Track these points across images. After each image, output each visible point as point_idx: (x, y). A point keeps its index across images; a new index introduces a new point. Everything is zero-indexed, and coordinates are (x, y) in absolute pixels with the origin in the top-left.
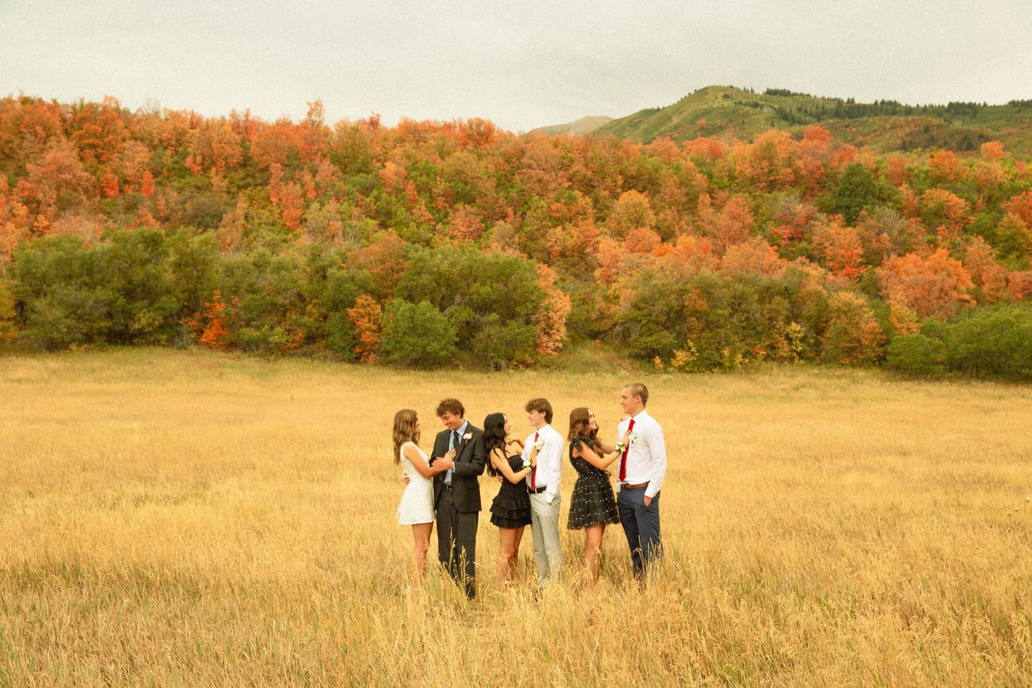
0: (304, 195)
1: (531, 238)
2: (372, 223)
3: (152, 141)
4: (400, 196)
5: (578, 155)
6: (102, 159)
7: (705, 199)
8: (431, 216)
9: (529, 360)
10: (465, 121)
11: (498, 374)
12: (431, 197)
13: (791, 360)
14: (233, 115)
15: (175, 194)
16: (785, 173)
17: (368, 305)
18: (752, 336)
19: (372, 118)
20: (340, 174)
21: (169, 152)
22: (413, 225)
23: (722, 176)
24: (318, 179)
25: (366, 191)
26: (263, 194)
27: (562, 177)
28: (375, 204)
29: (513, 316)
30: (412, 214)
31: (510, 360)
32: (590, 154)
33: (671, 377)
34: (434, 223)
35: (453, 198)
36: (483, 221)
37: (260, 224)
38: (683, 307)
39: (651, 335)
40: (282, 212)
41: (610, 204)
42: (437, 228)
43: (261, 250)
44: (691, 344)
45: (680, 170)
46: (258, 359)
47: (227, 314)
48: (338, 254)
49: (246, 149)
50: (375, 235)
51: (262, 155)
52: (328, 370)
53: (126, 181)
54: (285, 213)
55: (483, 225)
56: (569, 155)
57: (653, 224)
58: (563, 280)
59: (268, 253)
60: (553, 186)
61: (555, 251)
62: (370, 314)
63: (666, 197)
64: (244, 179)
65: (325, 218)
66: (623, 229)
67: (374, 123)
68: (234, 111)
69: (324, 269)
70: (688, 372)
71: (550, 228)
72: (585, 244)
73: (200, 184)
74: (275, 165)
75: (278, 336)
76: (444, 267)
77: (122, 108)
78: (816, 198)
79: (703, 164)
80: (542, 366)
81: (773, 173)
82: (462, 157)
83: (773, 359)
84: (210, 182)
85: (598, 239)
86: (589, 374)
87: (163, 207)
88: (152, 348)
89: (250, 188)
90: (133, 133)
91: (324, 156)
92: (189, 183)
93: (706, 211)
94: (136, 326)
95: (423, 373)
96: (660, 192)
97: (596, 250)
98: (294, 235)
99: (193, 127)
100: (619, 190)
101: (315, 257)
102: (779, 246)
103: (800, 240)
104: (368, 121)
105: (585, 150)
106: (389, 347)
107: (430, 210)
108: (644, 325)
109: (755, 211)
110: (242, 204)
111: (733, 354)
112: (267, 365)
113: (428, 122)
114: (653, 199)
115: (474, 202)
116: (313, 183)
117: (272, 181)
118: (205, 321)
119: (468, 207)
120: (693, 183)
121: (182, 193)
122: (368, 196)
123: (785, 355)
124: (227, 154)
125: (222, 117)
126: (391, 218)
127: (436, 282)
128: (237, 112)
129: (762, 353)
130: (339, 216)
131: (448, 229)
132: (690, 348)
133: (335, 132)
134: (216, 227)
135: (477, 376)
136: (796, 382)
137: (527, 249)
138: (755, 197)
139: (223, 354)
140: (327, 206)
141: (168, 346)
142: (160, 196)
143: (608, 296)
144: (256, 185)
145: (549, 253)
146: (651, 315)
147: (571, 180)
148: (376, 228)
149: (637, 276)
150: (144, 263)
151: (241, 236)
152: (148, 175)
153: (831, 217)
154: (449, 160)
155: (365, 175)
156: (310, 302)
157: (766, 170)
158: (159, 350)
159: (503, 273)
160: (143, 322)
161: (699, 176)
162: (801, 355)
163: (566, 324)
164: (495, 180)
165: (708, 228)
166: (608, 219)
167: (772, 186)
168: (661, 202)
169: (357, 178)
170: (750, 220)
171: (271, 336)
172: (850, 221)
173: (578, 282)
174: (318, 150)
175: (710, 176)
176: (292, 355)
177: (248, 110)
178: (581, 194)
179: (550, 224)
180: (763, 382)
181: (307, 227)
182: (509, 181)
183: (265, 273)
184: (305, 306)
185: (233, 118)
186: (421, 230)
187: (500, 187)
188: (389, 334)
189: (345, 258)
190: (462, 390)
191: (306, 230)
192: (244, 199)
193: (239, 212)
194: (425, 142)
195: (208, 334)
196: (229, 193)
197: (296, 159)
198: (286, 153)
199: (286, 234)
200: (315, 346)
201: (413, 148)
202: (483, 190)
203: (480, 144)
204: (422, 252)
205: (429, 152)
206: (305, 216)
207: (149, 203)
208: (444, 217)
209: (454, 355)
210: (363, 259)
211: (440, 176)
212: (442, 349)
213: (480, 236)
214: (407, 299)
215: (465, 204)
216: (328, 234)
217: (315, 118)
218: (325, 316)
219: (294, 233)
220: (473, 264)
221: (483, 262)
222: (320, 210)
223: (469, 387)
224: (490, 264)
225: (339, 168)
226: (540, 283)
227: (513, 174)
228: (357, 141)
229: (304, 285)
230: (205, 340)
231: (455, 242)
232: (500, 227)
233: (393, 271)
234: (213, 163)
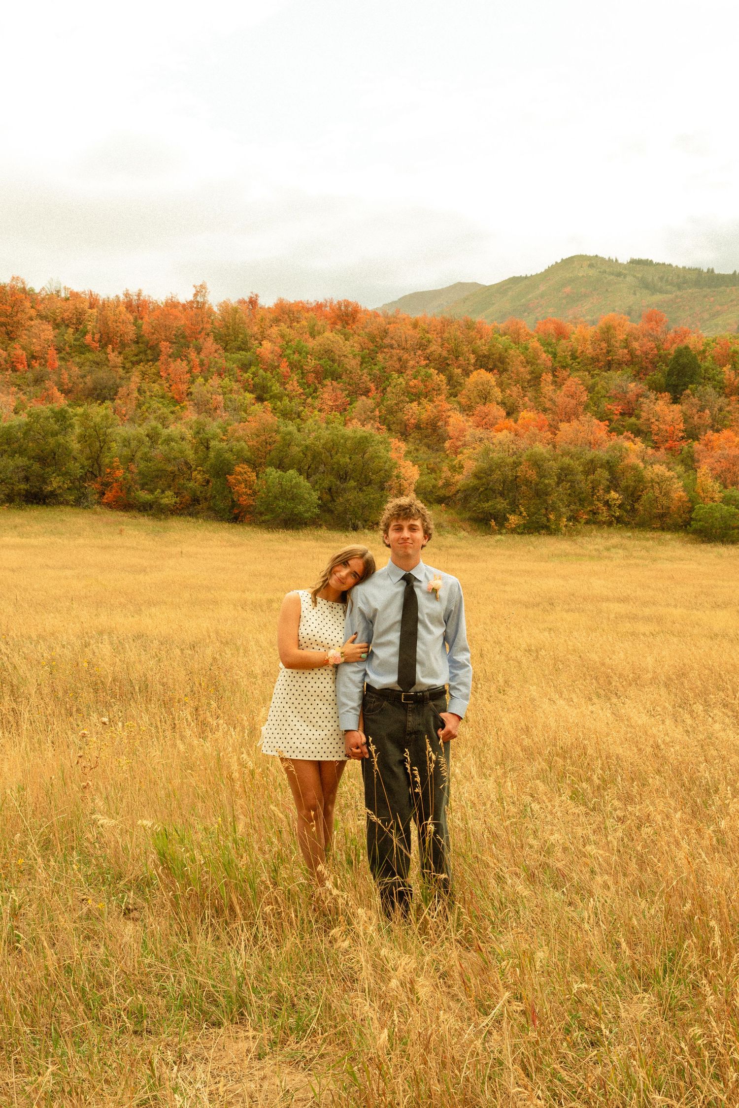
0: (190, 371)
1: (391, 411)
2: (250, 396)
3: (55, 320)
4: (274, 372)
5: (435, 336)
6: (11, 335)
7: (549, 377)
8: (302, 391)
10: (335, 302)
11: (354, 534)
12: (302, 373)
13: (610, 524)
14: (127, 295)
15: (77, 369)
16: (622, 353)
17: (245, 473)
18: (575, 503)
19: (251, 298)
20: (221, 351)
21: (71, 330)
22: (286, 400)
23: (565, 355)
24: (202, 356)
26: (153, 370)
27: (419, 356)
28: (253, 379)
29: (369, 482)
30: (286, 389)
31: (366, 521)
32: (446, 335)
33: (503, 538)
34: (305, 397)
35: (322, 375)
36: (348, 395)
37: (151, 396)
38: (516, 477)
39: (487, 501)
40: (171, 386)
41: (462, 381)
42: (307, 401)
43: (154, 423)
44: (522, 509)
45: (527, 350)
46: (151, 518)
47: (124, 479)
48: (219, 428)
49: (139, 327)
50: (253, 407)
51: (153, 334)
52: (211, 528)
53: (34, 357)
54: (173, 387)
55: (348, 399)
56: (428, 335)
57: (500, 400)
58: (417, 450)
59: (160, 426)
60: (412, 363)
61: (411, 423)
62: (246, 481)
63: (512, 375)
64: (137, 356)
65: (208, 392)
66: (473, 404)
67: (253, 302)
68: (127, 290)
69: (208, 440)
70: (519, 534)
71: (408, 402)
72: (438, 418)
73: (98, 360)
74: (165, 343)
75: (168, 499)
76: (310, 441)
77: (27, 288)
78: (648, 377)
79: (549, 345)
81: (611, 354)
82: (330, 337)
83: (594, 523)
84: (107, 358)
85: (449, 414)
87: (66, 381)
88: (62, 507)
89: (142, 364)
90: (38, 311)
91: (208, 335)
92: (88, 360)
93: (547, 388)
94: (49, 489)
95: (290, 532)
96: (507, 370)
97: (447, 423)
98: (181, 408)
99: (92, 306)
100: (472, 368)
101: (199, 430)
102: (610, 420)
103: (630, 415)
104: (248, 300)
105: (442, 332)
106: (262, 509)
107: (301, 385)
108: (482, 492)
109: (591, 389)
110: (135, 379)
111: (559, 517)
112: (159, 523)
113: (301, 302)
114: (500, 377)
115: (340, 378)
116: (198, 360)
117: (162, 358)
118: (107, 485)
119: (334, 383)
120: (539, 361)
121: (83, 368)
122: (246, 372)
123: (603, 519)
124: (122, 332)
125: (117, 296)
126: (266, 392)
127: (304, 454)
128: (130, 292)
129: (584, 517)
130: (220, 390)
131: (317, 403)
132: (521, 513)
133: (218, 312)
134: (113, 400)
136: (609, 543)
137: (387, 421)
138: (593, 376)
139: (122, 513)
140: (210, 381)
141: (75, 506)
143: (455, 466)
144: (148, 361)
145: (406, 426)
146: (488, 484)
147: (428, 359)
148: (253, 401)
149: (480, 449)
150: (55, 434)
151: (135, 407)
152: (52, 352)
153: (659, 395)
154: (319, 339)
155: (244, 353)
156: (196, 470)
157: (605, 351)
158: (68, 509)
159: (362, 444)
160: (55, 485)
161: (544, 355)
162: (619, 520)
163: (415, 491)
164: (360, 358)
165: (548, 405)
166: (459, 396)
167: (609, 366)
168: (508, 379)
169: (236, 356)
170: (585, 398)
171: (162, 498)
172: (675, 401)
173: (430, 452)
174: (202, 329)
175: (555, 355)
176: (180, 515)
178: (436, 372)
180: (582, 543)
181: (193, 400)
182: (373, 359)
183: (157, 444)
184: (191, 473)
185: (126, 297)
186: (293, 404)
187: (364, 365)
188: (262, 498)
189: (225, 431)
190: (321, 547)
191: (192, 403)
192: (137, 373)
193: (133, 386)
194: (298, 322)
195: (109, 495)
196: (124, 368)
197: (183, 338)
198: (174, 332)
199: (175, 406)
200: (199, 507)
201: (288, 328)
202: (348, 367)
203: (348, 324)
204: (292, 428)
205: (301, 332)
206: (190, 390)
207: (54, 377)
208: (314, 392)
209: (318, 516)
210: (241, 433)
211: (311, 355)
212: (306, 511)
213: (345, 410)
214: (279, 468)
215: (332, 380)
216: (211, 406)
217: (199, 299)
218: (208, 482)
219: (182, 405)
220: (335, 438)
221: (343, 437)
222: (205, 385)
223: (329, 544)
224: (349, 438)
225: (221, 346)
226: (392, 455)
227: (377, 353)
228: (237, 321)
229: (191, 455)
230: (106, 501)
231: (323, 415)
232: (363, 402)
233: (266, 443)
234: (110, 341)
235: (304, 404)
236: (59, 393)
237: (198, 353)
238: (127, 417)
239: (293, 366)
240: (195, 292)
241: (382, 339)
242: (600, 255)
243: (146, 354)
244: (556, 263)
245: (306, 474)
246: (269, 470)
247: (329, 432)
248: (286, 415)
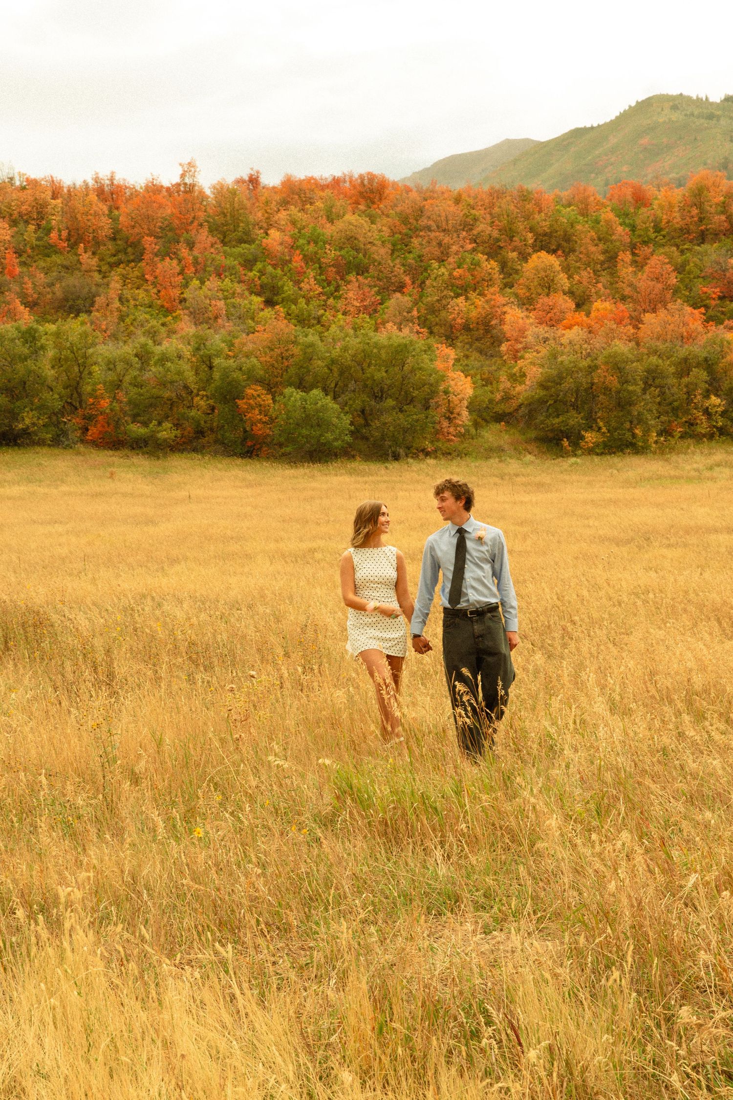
0: (181, 273)
1: (433, 310)
2: (258, 300)
3: (11, 215)
4: (286, 269)
5: (482, 212)
7: (627, 257)
8: (320, 290)
9: (430, 448)
10: (356, 176)
11: (396, 465)
12: (320, 268)
13: (711, 437)
14: (96, 180)
15: (42, 275)
16: (718, 221)
17: (259, 396)
18: (667, 413)
19: (251, 175)
20: (219, 246)
21: (32, 228)
22: (302, 302)
23: (647, 228)
24: (196, 252)
25: (249, 264)
26: (137, 273)
27: (464, 238)
28: (259, 278)
29: (411, 400)
30: (300, 289)
31: (409, 448)
32: (496, 210)
33: (578, 460)
34: (324, 298)
35: (344, 268)
36: (378, 293)
37: (136, 306)
38: (593, 384)
39: (558, 416)
40: (159, 291)
41: (519, 267)
42: (328, 303)
43: (143, 340)
44: (601, 424)
45: (598, 223)
46: (147, 456)
47: (111, 410)
48: (224, 342)
49: (115, 220)
50: (261, 314)
51: (133, 227)
52: (220, 466)
54: (162, 294)
55: (379, 298)
56: (474, 212)
57: (566, 289)
58: (467, 357)
59: (150, 342)
60: (454, 248)
61: (458, 324)
62: (260, 405)
63: (581, 256)
64: (114, 256)
65: (206, 297)
66: (533, 296)
67: (254, 181)
68: (97, 174)
69: (210, 357)
70: (597, 454)
71: (452, 298)
72: (491, 315)
73: (68, 263)
74: (149, 238)
75: (166, 432)
76: (336, 352)
79: (627, 215)
80: (443, 454)
81: (704, 222)
82: (353, 221)
83: (691, 437)
84: (79, 260)
85: (504, 310)
86: (492, 461)
87: (31, 291)
88: (38, 449)
89: (122, 266)
91: (201, 225)
92: (56, 264)
93: (626, 271)
94: (21, 426)
95: (318, 466)
96: (574, 251)
97: (502, 322)
98: (174, 318)
99: (54, 197)
100: (530, 250)
101: (200, 344)
102: (707, 307)
104: (247, 179)
105: (492, 205)
106: (282, 440)
107: (319, 282)
108: (550, 405)
109: (680, 269)
110: (115, 283)
111: (647, 432)
112: (157, 463)
113: (312, 178)
114: (566, 259)
116: (191, 258)
117: (146, 257)
118: (90, 418)
119: (360, 278)
120: (614, 237)
121: (49, 274)
122: (251, 270)
123: (703, 431)
124: (94, 227)
125: (84, 181)
126: (277, 294)
127: (329, 368)
128: (101, 176)
129: (679, 430)
130: (220, 294)
131: (340, 304)
132: (600, 428)
133: (212, 196)
134: (89, 312)
135: (374, 467)
136: (711, 461)
137: (428, 322)
138: (682, 252)
139: (111, 453)
140: (207, 283)
141: (53, 446)
142: (26, 279)
143: (515, 374)
144: (129, 262)
145: (451, 327)
146: (558, 395)
147: (475, 242)
148: (262, 306)
149: (544, 351)
150: (23, 359)
151: (117, 321)
152: (10, 256)
154: (340, 225)
155: (247, 246)
156: (198, 395)
157: (696, 219)
158: (45, 450)
159: (400, 353)
160: (27, 421)
161: (620, 229)
162: (722, 431)
163: (467, 407)
164: (390, 246)
165: (627, 291)
166: (516, 286)
167: (702, 238)
168: (577, 262)
169: (237, 250)
170: (673, 280)
171: (158, 432)
173: (482, 358)
174: (194, 218)
175: (633, 228)
176: (182, 451)
177: (113, 173)
178: (486, 257)
179: (452, 294)
180: (677, 462)
181: (188, 308)
182: (406, 246)
183: (148, 365)
184: (192, 399)
185: (96, 182)
186: (311, 307)
187: (396, 253)
188: (281, 426)
189: (231, 345)
190: (358, 482)
191: (186, 312)
192: (117, 278)
193: (113, 294)
194: (311, 204)
195: (93, 431)
196: (100, 271)
197: (170, 230)
198: (159, 224)
199: (165, 316)
200: (204, 441)
201: (299, 211)
202: (376, 257)
203: (373, 203)
204: (312, 337)
205: (316, 216)
206: (185, 295)
207: (15, 287)
208: (336, 291)
209: (350, 445)
210: (250, 347)
211: (330, 244)
212: (336, 439)
213: (375, 311)
214: (299, 388)
215: (358, 274)
216: (210, 315)
217: (188, 181)
218: (213, 409)
219: (174, 315)
220: (366, 347)
221: (376, 345)
222: (201, 288)
223: (366, 479)
224: (384, 347)
225: (219, 238)
226: (439, 365)
227: (411, 237)
228: (236, 205)
229: (190, 377)
230: (90, 438)
231: (349, 318)
232: (397, 300)
233: (282, 358)
234: (80, 239)
235: (325, 306)
236: (22, 307)
237: (191, 249)
238: (109, 332)
239: (308, 259)
240: (181, 172)
241: (417, 220)
242: (685, 93)
243: (126, 253)
244: (630, 107)
245: (332, 394)
246: (288, 391)
247: (358, 340)
248: (303, 321)
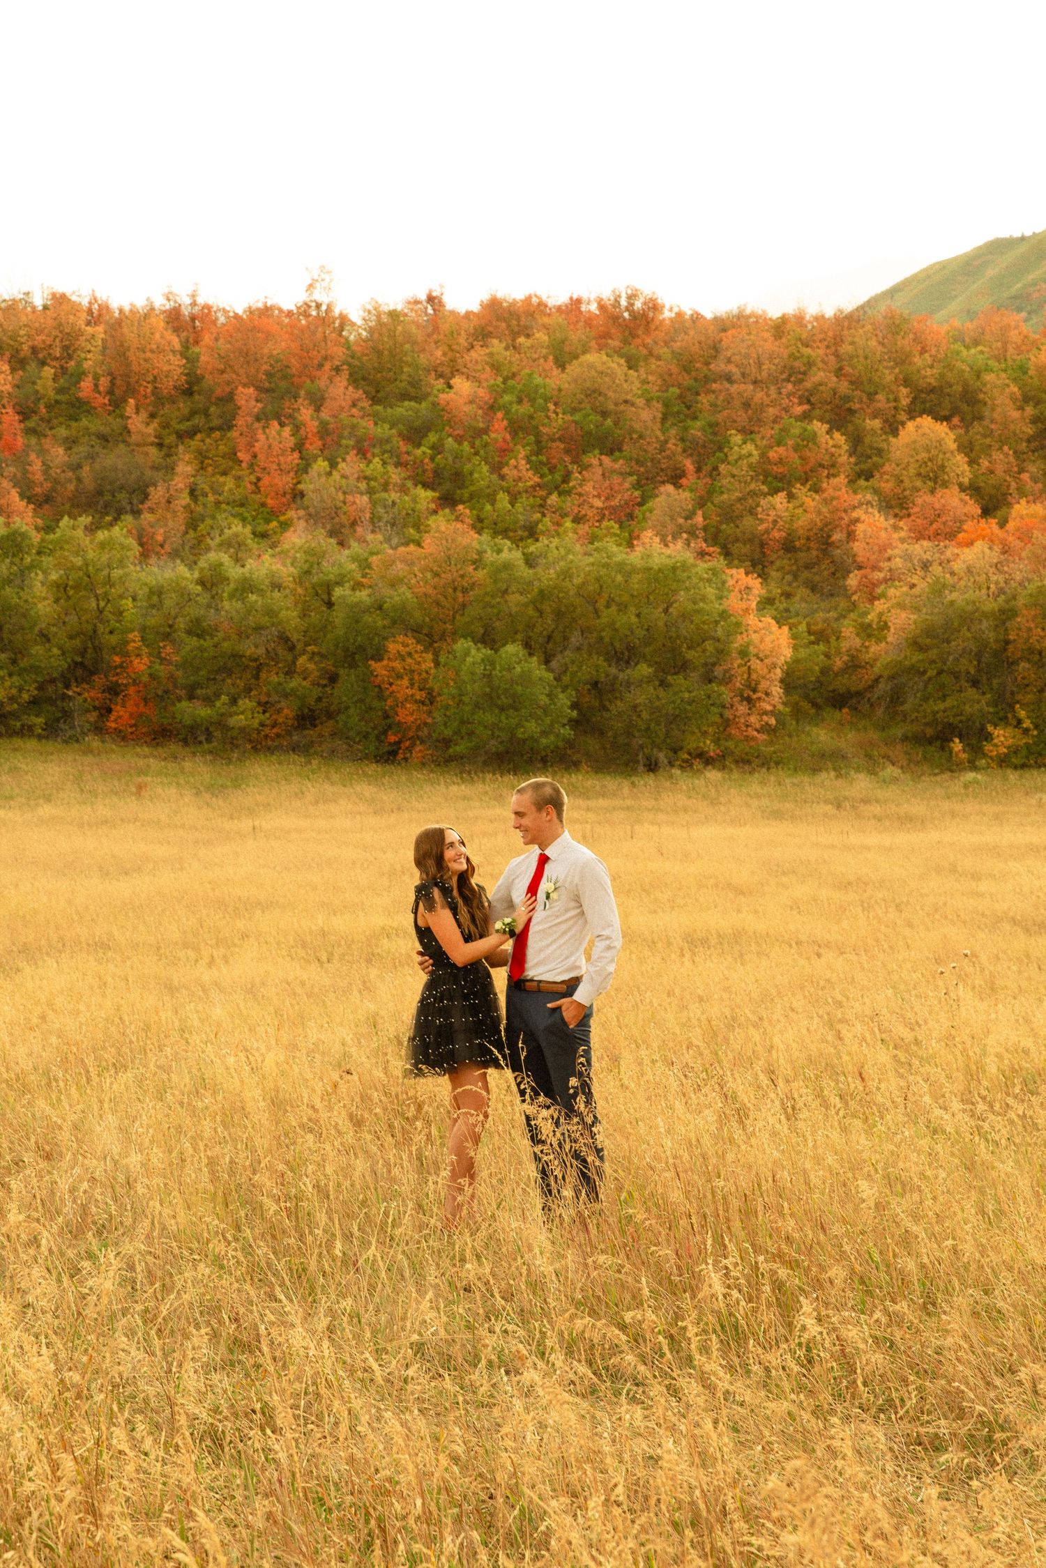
0: (299, 448)
1: (729, 515)
2: (425, 496)
3: (18, 351)
4: (479, 443)
5: (821, 351)
8: (537, 479)
9: (713, 750)
10: (608, 295)
11: (651, 780)
12: (538, 442)
14: (169, 298)
15: (61, 451)
17: (410, 654)
19: (431, 291)
20: (365, 404)
21: (48, 372)
22: (503, 500)
24: (325, 415)
25: (415, 434)
26: (223, 447)
27: (788, 396)
28: (432, 459)
29: (683, 667)
30: (502, 477)
31: (675, 750)
32: (847, 348)
33: (980, 777)
34: (544, 493)
35: (580, 444)
36: (638, 485)
37: (217, 504)
38: (1007, 642)
39: (945, 697)
40: (259, 479)
41: (884, 445)
42: (549, 502)
43: (216, 556)
44: (1023, 713)
45: (1025, 372)
46: (209, 758)
47: (152, 676)
48: (354, 561)
49: (192, 361)
50: (432, 519)
52: (335, 777)
54: (264, 482)
55: (637, 493)
56: (807, 351)
57: (966, 481)
58: (788, 595)
59: (228, 561)
60: (772, 411)
61: (774, 540)
62: (413, 671)
63: (993, 427)
64: (188, 419)
65: (336, 490)
66: (907, 493)
67: (434, 302)
68: (171, 289)
69: (328, 587)
70: (1015, 767)
71: (765, 495)
72: (832, 525)
73: (106, 430)
74: (246, 391)
75: (244, 714)
80: (736, 762)
82: (597, 363)
84: (125, 427)
85: (855, 515)
86: (823, 775)
87: (39, 477)
88: (18, 741)
89: (199, 436)
91: (337, 370)
92: (86, 432)
96: (981, 418)
97: (851, 535)
98: (281, 524)
99: (93, 321)
100: (903, 416)
101: (311, 566)
104: (424, 298)
105: (838, 340)
106: (448, 732)
107: (536, 468)
108: (931, 678)
110: (185, 468)
112: (225, 770)
114: (967, 432)
115: (620, 450)
116: (317, 423)
117: (240, 422)
118: (114, 690)
119: (606, 460)
121: (75, 450)
122: (419, 445)
124: (155, 372)
125: (149, 301)
126: (462, 486)
127: (537, 609)
130: (363, 486)
131: (569, 504)
132: (1020, 721)
133: (361, 323)
134: (136, 513)
135: (611, 782)
137: (721, 537)
139: (146, 750)
140: (342, 465)
141: (47, 738)
142: (33, 456)
143: (869, 625)
144: (212, 429)
145: (762, 545)
146: (944, 662)
147: (809, 402)
148: (434, 505)
149: (923, 585)
151: (183, 528)
152: (10, 417)
154: (573, 368)
155: (413, 404)
156: (304, 652)
158: (32, 744)
159: (663, 584)
163: (782, 681)
164: (659, 406)
166: (877, 476)
168: (985, 436)
169: (399, 411)
171: (232, 714)
173: (815, 598)
174: (326, 358)
176: (271, 750)
178: (826, 427)
179: (765, 489)
181: (303, 508)
182: (688, 407)
183: (221, 599)
184: (295, 661)
185: (169, 300)
186: (519, 508)
187: (671, 420)
188: (448, 708)
189: (366, 566)
191: (301, 515)
192: (188, 457)
193: (180, 483)
194: (528, 336)
195: (120, 713)
196: (160, 446)
197: (284, 378)
198: (265, 367)
199: (268, 521)
200: (313, 733)
201: (507, 348)
202: (636, 426)
203: (635, 336)
205: (535, 357)
206: (302, 486)
207: (13, 470)
208: (563, 482)
209: (570, 743)
210: (400, 569)
211: (555, 403)
212: (544, 733)
213: (630, 516)
214: (482, 641)
215: (602, 454)
216: (343, 519)
218: (331, 677)
219: (282, 518)
221: (620, 568)
222: (330, 474)
224: (634, 571)
225: (365, 391)
226: (732, 605)
227: (697, 393)
228: (399, 338)
229: (292, 620)
230: (113, 726)
231: (582, 527)
232: (668, 498)
234: (130, 391)
235: (542, 507)
236: (23, 503)
237: (318, 409)
238: (165, 548)
239: (517, 428)
241: (709, 364)
243: (207, 417)
247: (589, 560)
248: (503, 531)
